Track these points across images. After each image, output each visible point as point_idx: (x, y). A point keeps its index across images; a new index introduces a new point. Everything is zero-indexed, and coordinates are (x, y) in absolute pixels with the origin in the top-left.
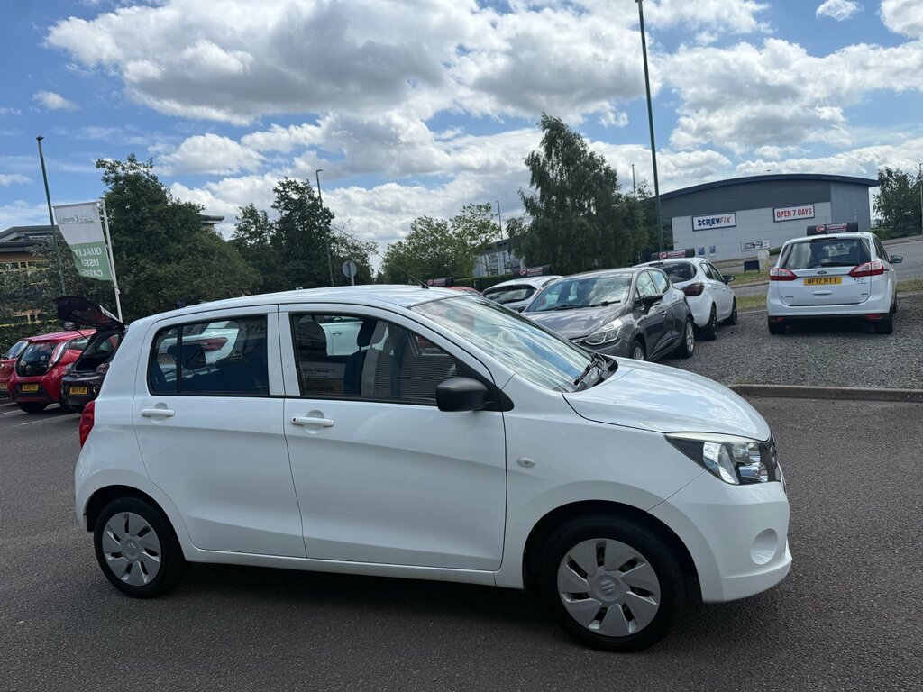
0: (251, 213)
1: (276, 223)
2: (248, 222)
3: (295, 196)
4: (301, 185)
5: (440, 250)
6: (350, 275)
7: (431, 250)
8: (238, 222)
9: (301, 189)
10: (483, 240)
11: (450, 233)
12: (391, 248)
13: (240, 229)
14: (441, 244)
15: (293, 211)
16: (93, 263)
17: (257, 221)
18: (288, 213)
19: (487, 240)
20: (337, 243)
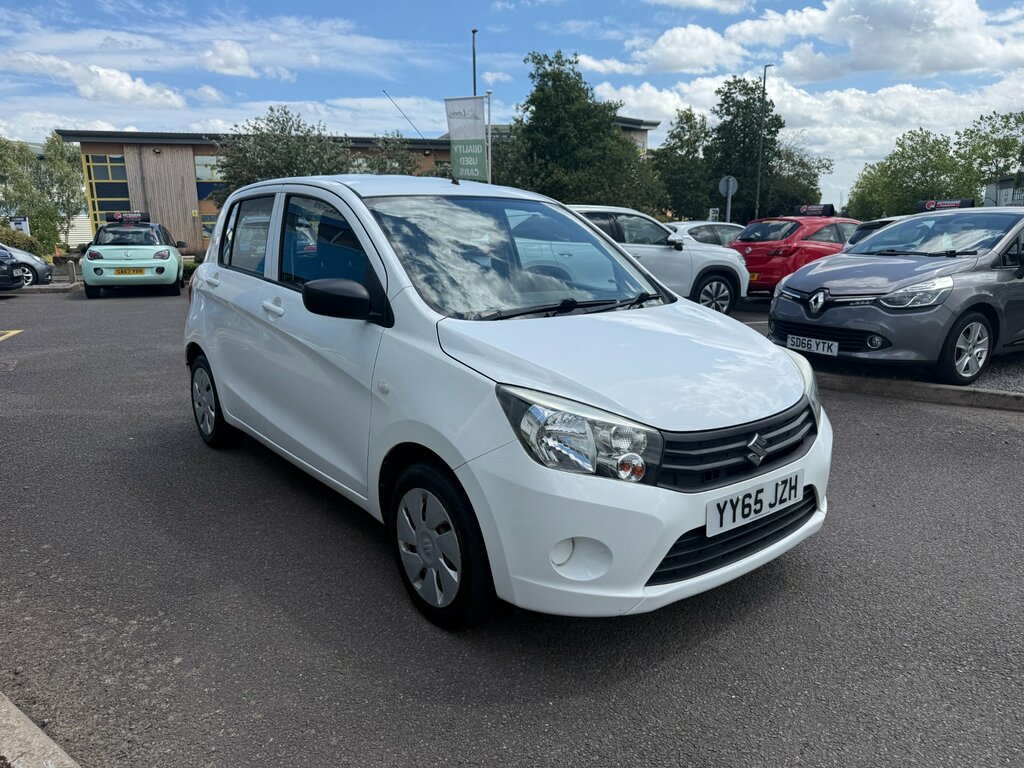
0: (687, 118)
1: (714, 131)
2: (682, 128)
3: (741, 98)
4: (751, 85)
5: (932, 176)
6: (727, 193)
7: (918, 174)
8: (671, 128)
9: (752, 89)
10: (1001, 165)
11: (951, 153)
12: (868, 169)
13: (673, 136)
14: (935, 167)
15: (736, 116)
16: (470, 161)
17: (692, 127)
18: (728, 118)
19: (1007, 167)
20: (780, 157)
